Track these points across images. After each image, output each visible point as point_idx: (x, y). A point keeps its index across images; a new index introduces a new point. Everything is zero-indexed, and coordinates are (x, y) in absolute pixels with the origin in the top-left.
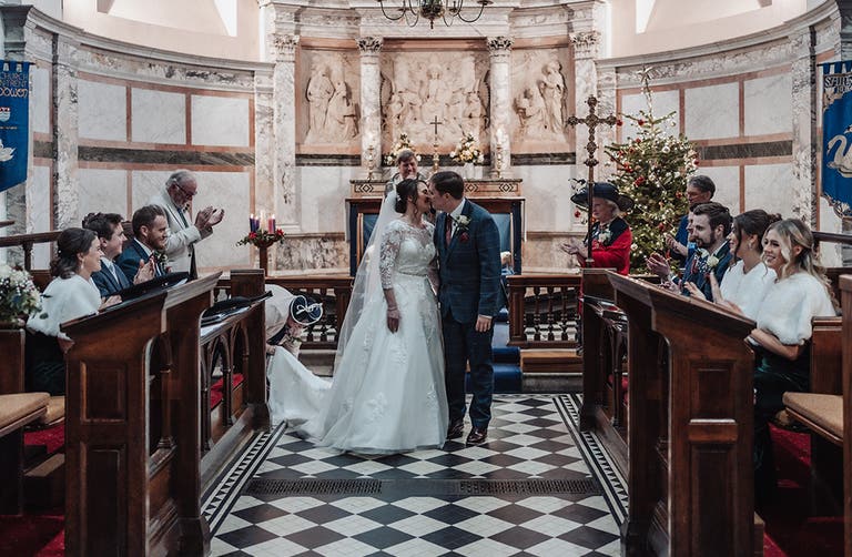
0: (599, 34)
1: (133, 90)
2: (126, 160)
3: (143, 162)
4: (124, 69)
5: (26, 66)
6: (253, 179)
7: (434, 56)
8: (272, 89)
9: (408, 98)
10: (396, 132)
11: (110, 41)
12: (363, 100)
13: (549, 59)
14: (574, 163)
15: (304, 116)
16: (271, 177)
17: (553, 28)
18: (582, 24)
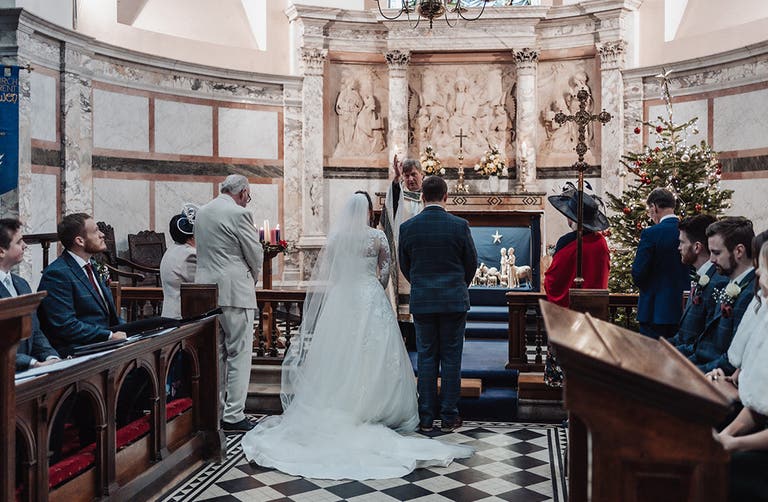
0: (626, 43)
1: (156, 101)
2: (149, 170)
3: (168, 173)
4: (146, 80)
5: (15, 70)
6: (281, 190)
7: (460, 69)
8: (300, 103)
9: (435, 111)
10: (423, 145)
11: (128, 51)
12: (390, 113)
13: (576, 71)
14: (600, 176)
15: (333, 129)
16: (299, 189)
17: (579, 39)
18: (608, 33)
